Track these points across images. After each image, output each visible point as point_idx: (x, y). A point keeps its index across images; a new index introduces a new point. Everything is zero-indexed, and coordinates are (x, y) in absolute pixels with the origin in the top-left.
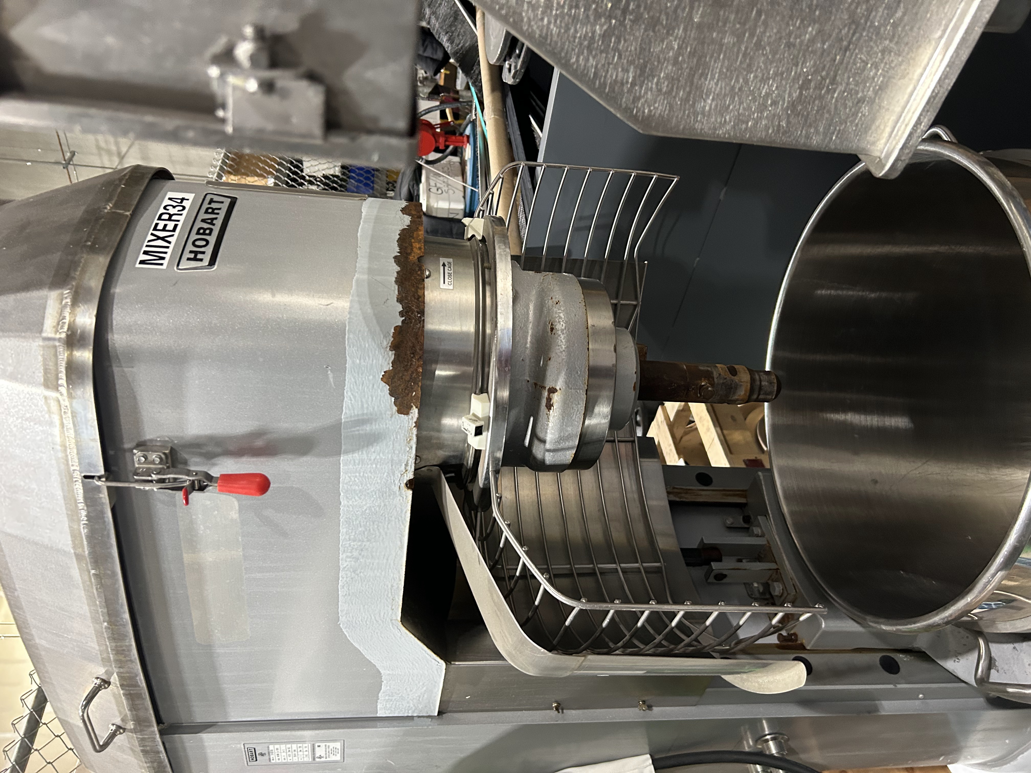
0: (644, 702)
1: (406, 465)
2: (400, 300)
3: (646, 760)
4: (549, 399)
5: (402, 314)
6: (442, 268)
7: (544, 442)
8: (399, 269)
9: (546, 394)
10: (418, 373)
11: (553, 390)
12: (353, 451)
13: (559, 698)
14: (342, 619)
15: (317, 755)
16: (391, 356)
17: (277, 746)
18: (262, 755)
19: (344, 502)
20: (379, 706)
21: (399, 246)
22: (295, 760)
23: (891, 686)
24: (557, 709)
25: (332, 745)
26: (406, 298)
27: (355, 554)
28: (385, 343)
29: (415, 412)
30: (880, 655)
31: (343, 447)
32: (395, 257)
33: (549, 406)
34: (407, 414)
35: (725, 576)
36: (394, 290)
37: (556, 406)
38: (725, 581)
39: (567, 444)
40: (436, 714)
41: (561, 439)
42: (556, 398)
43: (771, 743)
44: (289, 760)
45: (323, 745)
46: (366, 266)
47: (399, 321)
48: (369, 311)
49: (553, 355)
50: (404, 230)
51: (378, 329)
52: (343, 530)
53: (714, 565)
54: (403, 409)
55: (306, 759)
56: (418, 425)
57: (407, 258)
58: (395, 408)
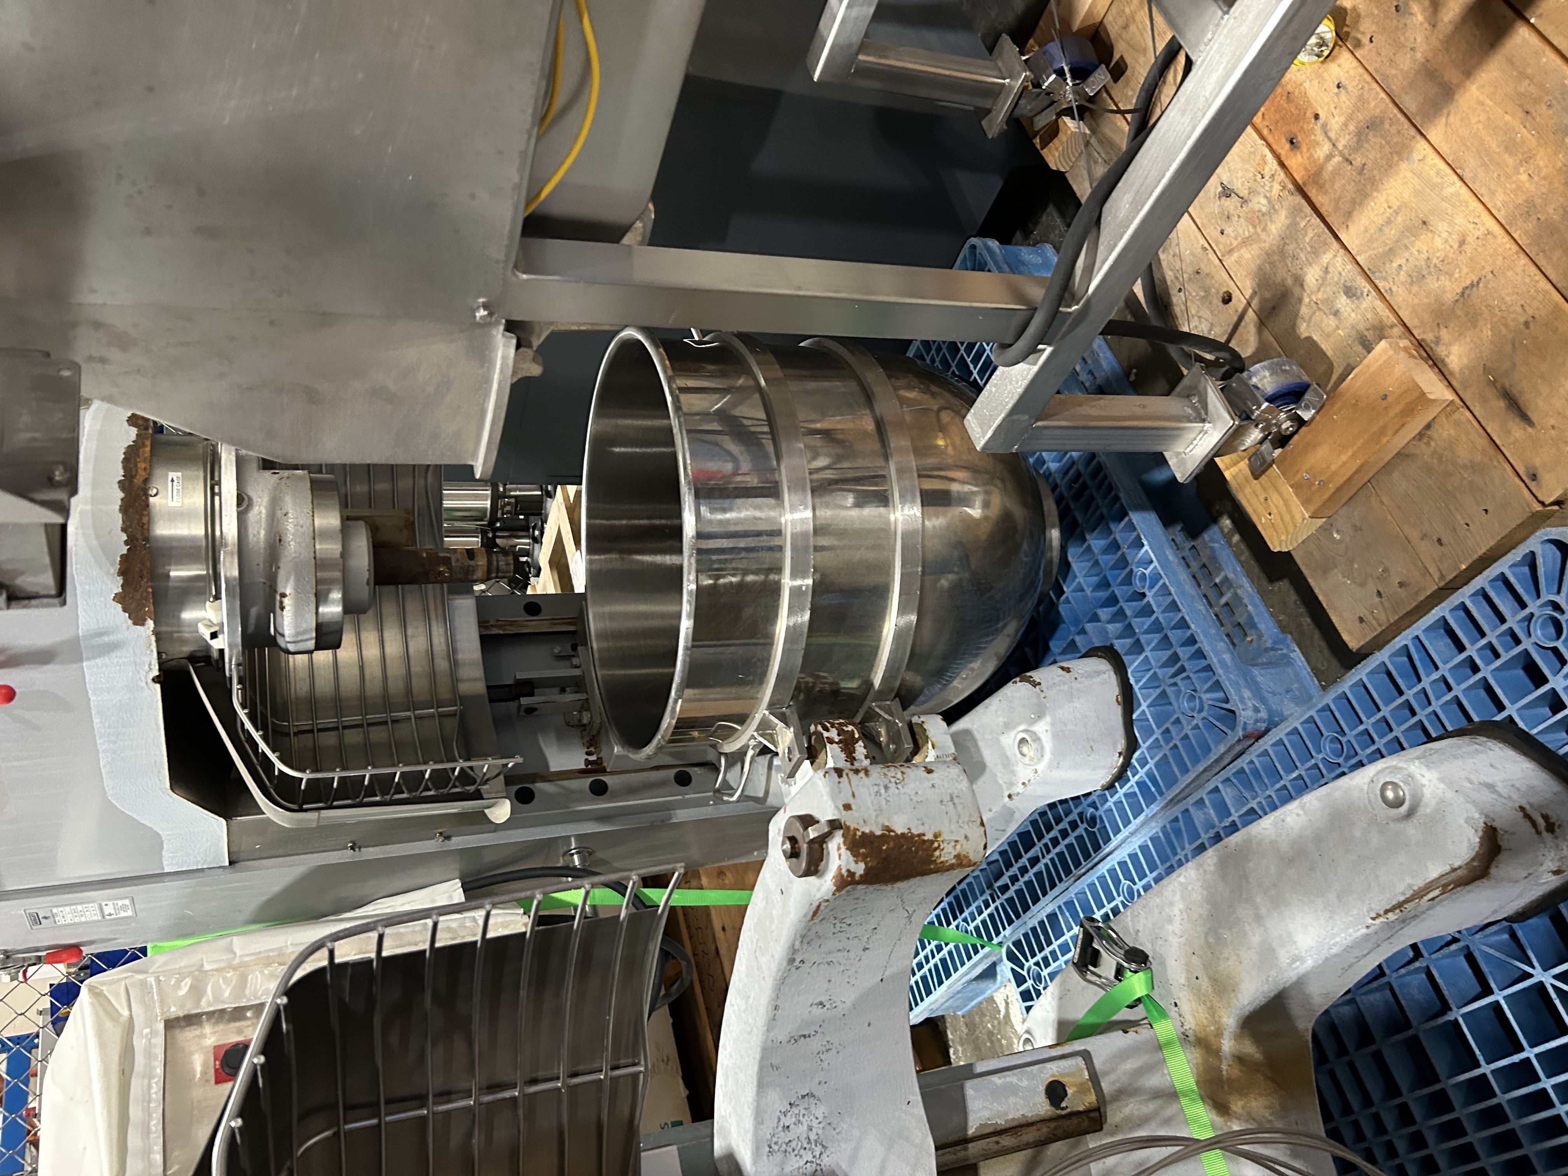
0: (441, 834)
1: (150, 665)
2: (124, 530)
3: (458, 883)
4: (281, 603)
5: (126, 543)
6: (170, 483)
7: (283, 636)
8: (122, 495)
9: (278, 597)
10: (148, 593)
11: (283, 595)
12: (94, 658)
13: (353, 838)
14: (110, 793)
15: (106, 913)
16: (120, 580)
17: (61, 909)
18: (45, 918)
19: (93, 698)
20: (165, 863)
21: (124, 468)
22: (83, 919)
23: (680, 797)
24: (352, 848)
25: (120, 903)
26: (130, 526)
27: (113, 738)
28: (112, 571)
29: (150, 624)
30: (674, 771)
31: (85, 656)
32: (120, 482)
33: (282, 608)
34: (143, 625)
35: (536, 709)
36: (119, 519)
37: (287, 608)
38: (536, 713)
39: (308, 636)
40: (227, 864)
41: (298, 634)
42: (287, 601)
43: (575, 857)
44: (76, 920)
45: (110, 903)
46: (89, 495)
47: (124, 550)
48: (94, 542)
49: (281, 565)
50: (129, 446)
51: (104, 559)
52: (96, 720)
53: (524, 701)
54: (139, 621)
55: (95, 918)
56: (157, 633)
57: (131, 482)
58: (130, 622)
